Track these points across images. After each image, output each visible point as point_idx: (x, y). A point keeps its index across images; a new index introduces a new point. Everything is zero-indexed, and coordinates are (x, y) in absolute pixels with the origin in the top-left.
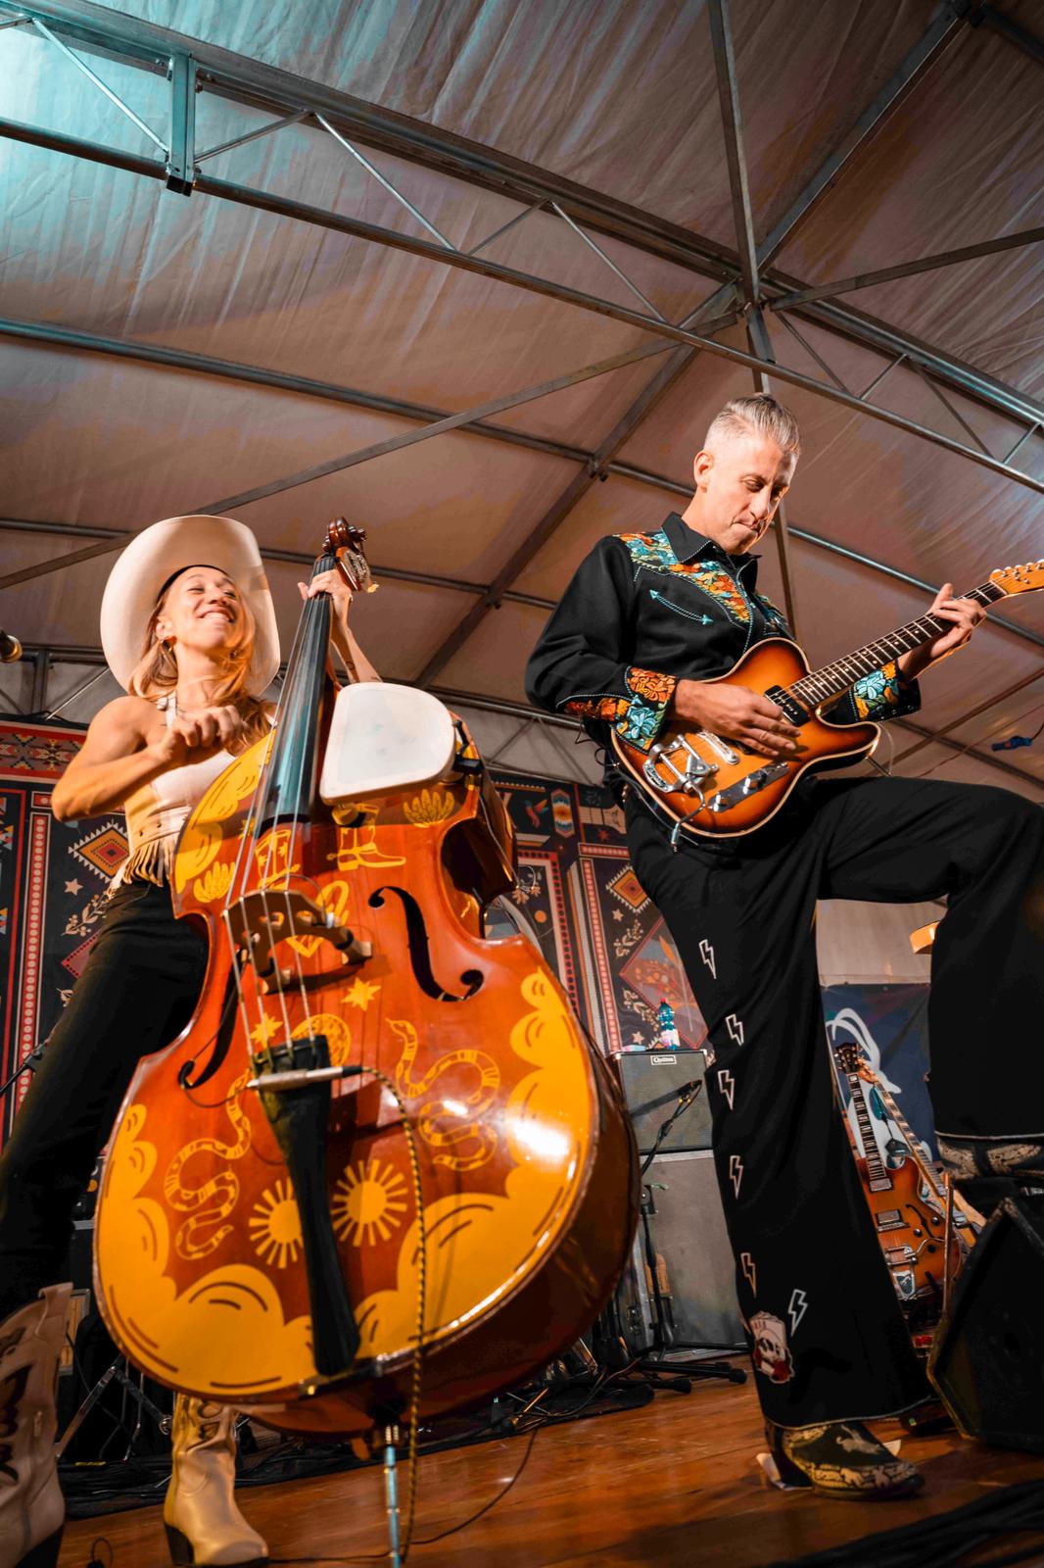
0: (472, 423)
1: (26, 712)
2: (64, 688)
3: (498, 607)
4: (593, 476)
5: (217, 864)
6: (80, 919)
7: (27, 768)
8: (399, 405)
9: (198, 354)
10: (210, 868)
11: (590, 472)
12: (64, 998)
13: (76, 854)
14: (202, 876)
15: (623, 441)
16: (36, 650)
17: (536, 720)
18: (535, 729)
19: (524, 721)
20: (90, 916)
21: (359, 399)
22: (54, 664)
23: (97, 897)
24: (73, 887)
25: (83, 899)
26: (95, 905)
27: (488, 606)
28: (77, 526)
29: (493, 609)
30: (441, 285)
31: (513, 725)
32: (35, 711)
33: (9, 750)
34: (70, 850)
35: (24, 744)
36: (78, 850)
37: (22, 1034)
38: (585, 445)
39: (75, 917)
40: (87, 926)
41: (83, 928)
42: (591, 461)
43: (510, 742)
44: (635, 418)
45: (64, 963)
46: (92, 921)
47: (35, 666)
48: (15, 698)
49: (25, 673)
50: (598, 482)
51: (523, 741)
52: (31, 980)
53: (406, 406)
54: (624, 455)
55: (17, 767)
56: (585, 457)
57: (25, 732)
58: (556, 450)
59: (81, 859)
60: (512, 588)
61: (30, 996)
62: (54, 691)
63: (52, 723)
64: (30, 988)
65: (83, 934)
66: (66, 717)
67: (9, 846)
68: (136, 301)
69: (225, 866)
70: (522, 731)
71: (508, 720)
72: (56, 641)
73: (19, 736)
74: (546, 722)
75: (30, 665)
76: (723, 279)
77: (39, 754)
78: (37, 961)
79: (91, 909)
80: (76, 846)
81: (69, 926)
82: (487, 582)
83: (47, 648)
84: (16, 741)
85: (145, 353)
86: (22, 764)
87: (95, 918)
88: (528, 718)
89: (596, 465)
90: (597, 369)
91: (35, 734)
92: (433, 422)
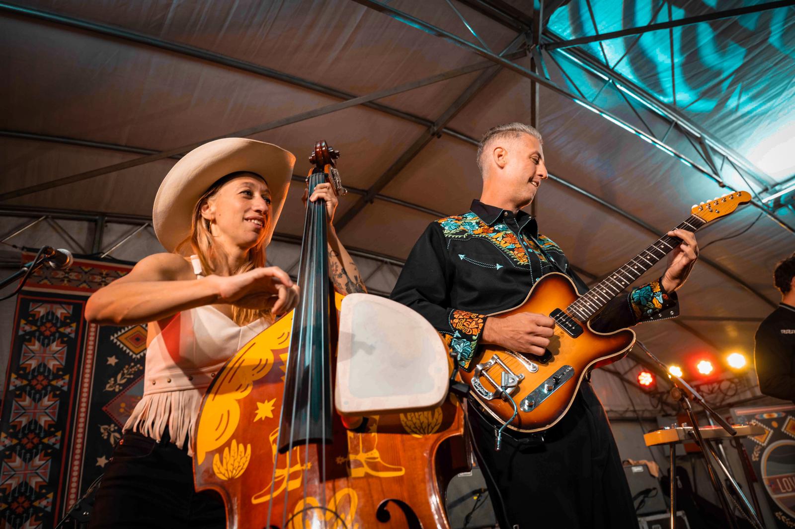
0: (370, 102)
1: (89, 253)
2: (114, 238)
3: (372, 203)
4: (433, 135)
5: (234, 442)
6: (115, 381)
7: (87, 287)
8: (325, 88)
9: (207, 50)
10: (228, 444)
11: (432, 132)
12: (102, 431)
13: (115, 341)
14: (220, 450)
15: (453, 117)
16: (97, 215)
17: (386, 263)
18: (385, 268)
19: (379, 263)
20: (122, 379)
21: (303, 83)
22: (109, 224)
23: (127, 367)
24: (112, 361)
25: (118, 368)
26: (126, 371)
27: (366, 202)
28: (126, 146)
29: (369, 204)
30: (358, 21)
31: (373, 265)
32: (95, 251)
33: (76, 276)
34: (112, 338)
35: (86, 273)
36: (117, 338)
37: (74, 454)
38: (429, 117)
39: (112, 379)
40: (120, 385)
41: (117, 386)
42: (432, 126)
43: (372, 275)
44: (460, 104)
45: (104, 408)
46: (123, 381)
47: (96, 225)
48: (83, 244)
49: (89, 229)
50: (435, 138)
51: (379, 275)
52: (82, 420)
53: (331, 89)
54: (451, 124)
55: (81, 286)
56: (429, 124)
57: (87, 265)
58: (413, 119)
59: (118, 343)
60: (380, 193)
61: (80, 430)
62: (107, 240)
63: (105, 259)
64: (81, 425)
65: (117, 390)
66: (114, 256)
67: (73, 335)
68: (170, 15)
69: (241, 446)
70: (379, 268)
71: (370, 262)
72: (109, 211)
73: (83, 268)
74: (392, 264)
75: (93, 224)
76: (519, 31)
77: (95, 278)
78: (87, 407)
79: (123, 374)
80: (116, 336)
81: (108, 386)
82: (366, 188)
83: (104, 215)
84: (81, 271)
85: (174, 47)
86: (84, 285)
87: (125, 380)
88: (382, 261)
89: (436, 129)
90: (445, 76)
91: (94, 266)
92: (347, 99)
